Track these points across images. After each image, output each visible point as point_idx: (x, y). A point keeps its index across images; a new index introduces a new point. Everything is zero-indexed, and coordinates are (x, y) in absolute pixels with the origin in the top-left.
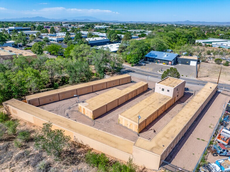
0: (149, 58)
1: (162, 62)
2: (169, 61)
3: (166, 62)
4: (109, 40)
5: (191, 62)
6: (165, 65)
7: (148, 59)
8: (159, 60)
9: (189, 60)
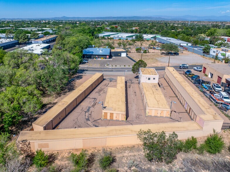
0: (87, 55)
1: (100, 57)
2: (106, 55)
3: (105, 56)
4: (17, 42)
5: (122, 54)
6: (104, 59)
7: (85, 56)
8: (97, 56)
9: (120, 53)
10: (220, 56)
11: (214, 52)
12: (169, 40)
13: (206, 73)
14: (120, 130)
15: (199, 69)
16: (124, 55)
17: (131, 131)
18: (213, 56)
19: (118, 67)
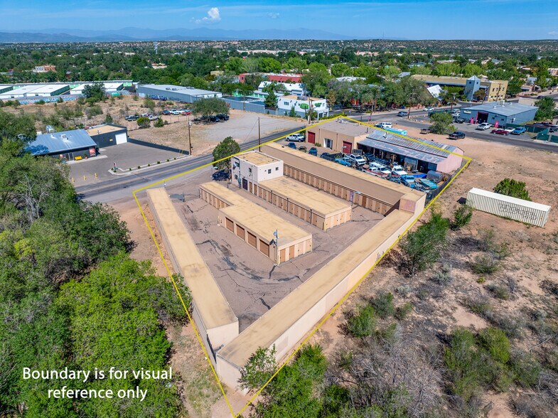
1: (71, 155)
2: (88, 148)
3: (85, 151)
5: (117, 137)
6: (84, 160)
8: (61, 155)
9: (112, 135)
10: (298, 109)
11: (286, 103)
12: (173, 89)
13: (316, 141)
14: (349, 259)
15: (300, 138)
16: (121, 139)
17: (360, 252)
18: (286, 111)
19: (144, 168)
